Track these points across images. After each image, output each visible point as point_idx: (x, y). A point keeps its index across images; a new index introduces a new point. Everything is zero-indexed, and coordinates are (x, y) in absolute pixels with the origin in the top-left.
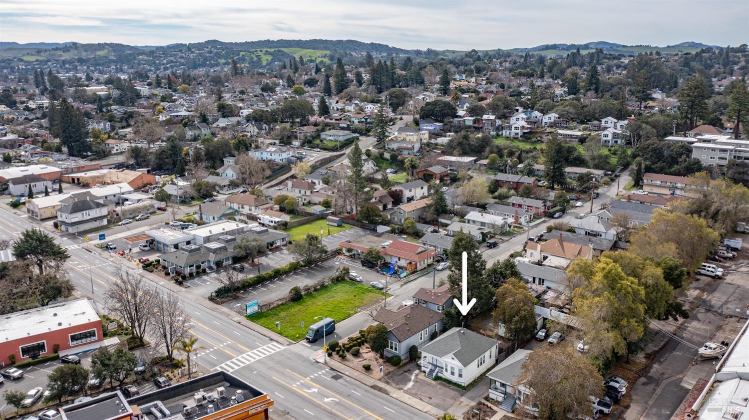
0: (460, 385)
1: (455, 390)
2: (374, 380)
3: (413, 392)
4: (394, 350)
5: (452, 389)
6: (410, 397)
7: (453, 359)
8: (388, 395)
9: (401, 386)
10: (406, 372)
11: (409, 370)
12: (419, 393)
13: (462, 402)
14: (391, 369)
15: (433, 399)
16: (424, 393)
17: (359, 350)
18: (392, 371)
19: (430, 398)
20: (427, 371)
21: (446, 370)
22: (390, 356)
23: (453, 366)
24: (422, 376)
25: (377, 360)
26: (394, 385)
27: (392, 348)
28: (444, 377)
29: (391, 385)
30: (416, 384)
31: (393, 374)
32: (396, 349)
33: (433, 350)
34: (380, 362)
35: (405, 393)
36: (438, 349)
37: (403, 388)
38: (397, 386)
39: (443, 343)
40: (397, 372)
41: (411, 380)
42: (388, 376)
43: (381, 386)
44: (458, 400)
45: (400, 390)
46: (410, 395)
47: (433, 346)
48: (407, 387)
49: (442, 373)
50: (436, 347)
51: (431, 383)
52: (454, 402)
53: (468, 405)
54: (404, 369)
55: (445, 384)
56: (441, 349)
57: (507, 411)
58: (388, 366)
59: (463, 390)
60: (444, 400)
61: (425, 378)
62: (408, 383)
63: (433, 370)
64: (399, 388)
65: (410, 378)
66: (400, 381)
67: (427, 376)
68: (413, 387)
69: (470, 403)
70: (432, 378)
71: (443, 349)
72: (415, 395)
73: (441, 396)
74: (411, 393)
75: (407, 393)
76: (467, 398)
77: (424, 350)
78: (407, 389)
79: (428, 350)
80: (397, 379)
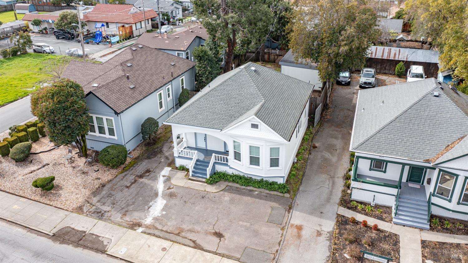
0: (273, 183)
1: (267, 198)
2: (62, 213)
3: (171, 225)
4: (107, 135)
5: (259, 197)
6: (166, 244)
7: (255, 126)
8: (103, 252)
9: (135, 216)
10: (141, 177)
11: (148, 171)
12: (185, 227)
13: (300, 228)
14: (106, 175)
15: (227, 235)
16: (197, 222)
17: (30, 147)
18: (110, 181)
19: (219, 235)
20: (190, 165)
21: (237, 156)
22: (100, 147)
23: (255, 143)
24: (179, 180)
25: (72, 161)
26: (117, 217)
27: (101, 130)
28: (230, 171)
29: (109, 220)
30: (173, 201)
31: (112, 189)
32: (111, 132)
33: (198, 117)
34: (79, 166)
35: (149, 234)
36: (211, 111)
37: (142, 221)
38: (125, 220)
39: (219, 98)
40: (122, 179)
41: (156, 195)
42: (98, 195)
43: (83, 227)
44: (286, 223)
45: (135, 228)
46: (163, 239)
47: (197, 109)
48: (149, 216)
49: (227, 165)
50: (205, 108)
51: (205, 191)
52: (281, 232)
53: (319, 234)
54: (137, 172)
55: (237, 188)
56: (218, 112)
57: (421, 229)
58: (98, 170)
59: (281, 195)
60: (256, 233)
61: (190, 181)
62: (151, 204)
63: (204, 161)
64: (132, 223)
65: (155, 190)
66: (131, 203)
67: (193, 176)
68: (165, 214)
69: (320, 225)
70: (204, 180)
71: (223, 111)
72: (178, 234)
73: (241, 223)
74: (166, 232)
75: (154, 235)
76: (304, 213)
77: (176, 121)
78: (152, 221)
79: (184, 120)
80: (122, 201)
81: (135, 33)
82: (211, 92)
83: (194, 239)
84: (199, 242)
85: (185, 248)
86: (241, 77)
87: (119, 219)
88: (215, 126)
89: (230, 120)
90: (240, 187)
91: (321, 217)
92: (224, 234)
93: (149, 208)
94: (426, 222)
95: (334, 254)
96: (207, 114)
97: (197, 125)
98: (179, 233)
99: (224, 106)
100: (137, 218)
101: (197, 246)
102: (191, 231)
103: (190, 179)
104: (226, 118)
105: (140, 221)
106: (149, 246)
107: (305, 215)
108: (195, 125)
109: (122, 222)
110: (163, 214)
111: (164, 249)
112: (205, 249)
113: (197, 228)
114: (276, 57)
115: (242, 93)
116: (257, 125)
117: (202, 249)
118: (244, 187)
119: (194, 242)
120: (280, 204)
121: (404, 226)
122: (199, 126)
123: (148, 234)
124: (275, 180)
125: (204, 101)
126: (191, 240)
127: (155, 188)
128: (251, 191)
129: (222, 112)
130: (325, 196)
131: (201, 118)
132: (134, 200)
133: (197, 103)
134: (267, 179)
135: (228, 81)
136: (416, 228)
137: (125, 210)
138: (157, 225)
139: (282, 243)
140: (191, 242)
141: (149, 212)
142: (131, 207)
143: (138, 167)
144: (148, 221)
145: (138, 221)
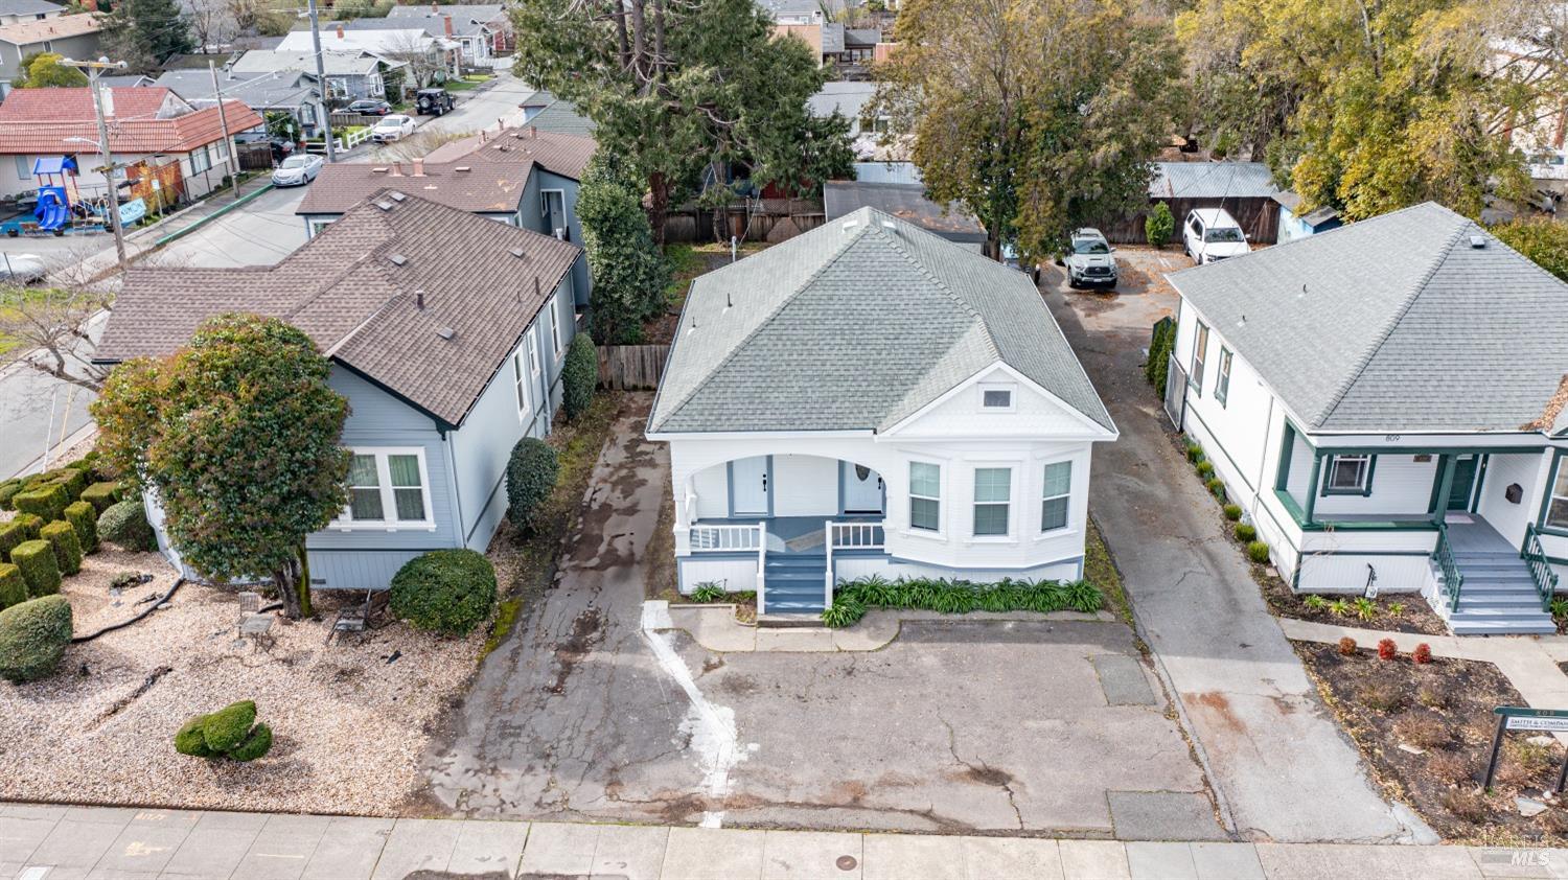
1: (1051, 634)
2: (363, 833)
4: (391, 522)
5: (1022, 635)
6: (844, 844)
7: (997, 398)
9: (658, 779)
10: (577, 647)
11: (589, 624)
12: (858, 775)
13: (1217, 701)
14: (448, 666)
15: (1017, 770)
16: (889, 754)
18: (468, 684)
19: (992, 776)
21: (924, 514)
23: (993, 458)
24: (718, 629)
25: (266, 642)
26: (592, 795)
27: (368, 505)
28: (886, 573)
30: (757, 706)
31: (495, 704)
32: (410, 504)
33: (772, 400)
34: (308, 654)
35: (753, 826)
36: (810, 373)
37: (696, 790)
38: (628, 798)
39: (821, 327)
40: (513, 669)
41: (680, 696)
42: (461, 739)
43: (483, 860)
44: (1166, 695)
45: (689, 819)
46: (816, 830)
47: (758, 373)
48: (708, 768)
49: (880, 553)
50: (784, 367)
51: (840, 651)
52: (1171, 724)
53: (1284, 706)
54: (552, 634)
55: (935, 622)
56: (836, 373)
57: (1536, 635)
58: (397, 655)
59: (1087, 617)
60: (1106, 747)
61: (763, 630)
62: (683, 727)
63: (789, 553)
64: (661, 805)
65: (665, 682)
66: (608, 741)
67: (768, 611)
68: (762, 750)
69: (1269, 681)
70: (816, 617)
71: (852, 368)
72: (856, 804)
73: (1031, 724)
74: (809, 805)
75: (776, 826)
76: (1195, 655)
77: (695, 423)
78: (731, 782)
79: (724, 418)
80: (570, 739)
81: (195, 188)
82: (787, 311)
83: (925, 806)
84: (940, 810)
85: (917, 842)
86: (873, 254)
87: (603, 803)
88: (845, 421)
89: (891, 394)
90: (943, 617)
91: (1252, 658)
92: (1006, 768)
93: (687, 743)
94: (1539, 611)
95: (1370, 752)
96: (801, 384)
97: (778, 427)
98: (856, 799)
99: (849, 352)
100: (670, 785)
101: (948, 826)
102: (888, 783)
103: (762, 624)
104: (872, 388)
105: (686, 791)
106: (788, 867)
107: (1201, 660)
108: (769, 427)
109: (622, 809)
110: (752, 755)
111: (846, 863)
112: (978, 828)
113: (902, 769)
114: (768, 221)
115: (897, 302)
116: (1007, 394)
117: (974, 832)
118: (958, 616)
119: (927, 815)
120: (1106, 646)
121: (1486, 636)
122: (788, 427)
123: (751, 827)
124: (1049, 575)
125: (771, 343)
126: (911, 812)
127: (655, 673)
128: (987, 623)
129: (852, 372)
130: (1215, 597)
131: (783, 400)
132: (611, 729)
133: (749, 353)
134: (1024, 577)
135: (833, 268)
136: (1520, 635)
137: (603, 767)
138: (758, 790)
139: (1202, 757)
140: (920, 818)
141: (697, 756)
142: (620, 755)
143: (541, 617)
144: (717, 785)
145: (680, 794)
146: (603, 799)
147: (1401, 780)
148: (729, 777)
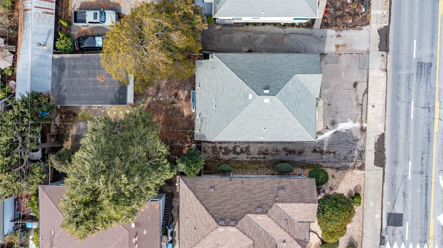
3: (356, 111)
6: (370, 107)
8: (383, 134)
9: (357, 134)
10: (321, 152)
11: (315, 151)
12: (355, 104)
13: (337, 46)
15: (354, 81)
16: (349, 99)
19: (355, 85)
26: (360, 144)
29: (364, 146)
30: (338, 119)
31: (338, 162)
35: (366, 119)
37: (358, 128)
38: (361, 138)
40: (328, 161)
41: (335, 133)
42: (347, 165)
43: (372, 156)
44: (335, 54)
45: (365, 128)
46: (367, 110)
48: (354, 126)
51: (323, 106)
52: (343, 55)
53: (339, 36)
54: (318, 157)
60: (348, 67)
62: (344, 131)
64: (362, 133)
65: (332, 135)
66: (348, 142)
69: (332, 36)
72: (362, 105)
73: (343, 77)
74: (362, 112)
75: (366, 116)
76: (325, 46)
78: (357, 123)
80: (347, 148)
83: (362, 95)
84: (363, 92)
85: (369, 97)
87: (362, 141)
91: (326, 37)
92: (353, 82)
93: (348, 130)
95: (350, 27)
98: (360, 105)
100: (358, 132)
101: (367, 91)
102: (357, 99)
105: (359, 129)
106: (374, 114)
107: (326, 45)
109: (363, 138)
110: (350, 120)
111: (373, 106)
112: (366, 87)
113: (354, 97)
117: (367, 89)
119: (364, 95)
120: (321, 60)
127: (330, 137)
130: (306, 37)
132: (345, 142)
137: (354, 142)
138: (359, 118)
139: (352, 53)
140: (364, 96)
141: (351, 129)
142: (351, 140)
143: (312, 160)
144: (358, 125)
145: (359, 130)
146: (361, 141)
147: (357, 25)
148: (356, 123)
